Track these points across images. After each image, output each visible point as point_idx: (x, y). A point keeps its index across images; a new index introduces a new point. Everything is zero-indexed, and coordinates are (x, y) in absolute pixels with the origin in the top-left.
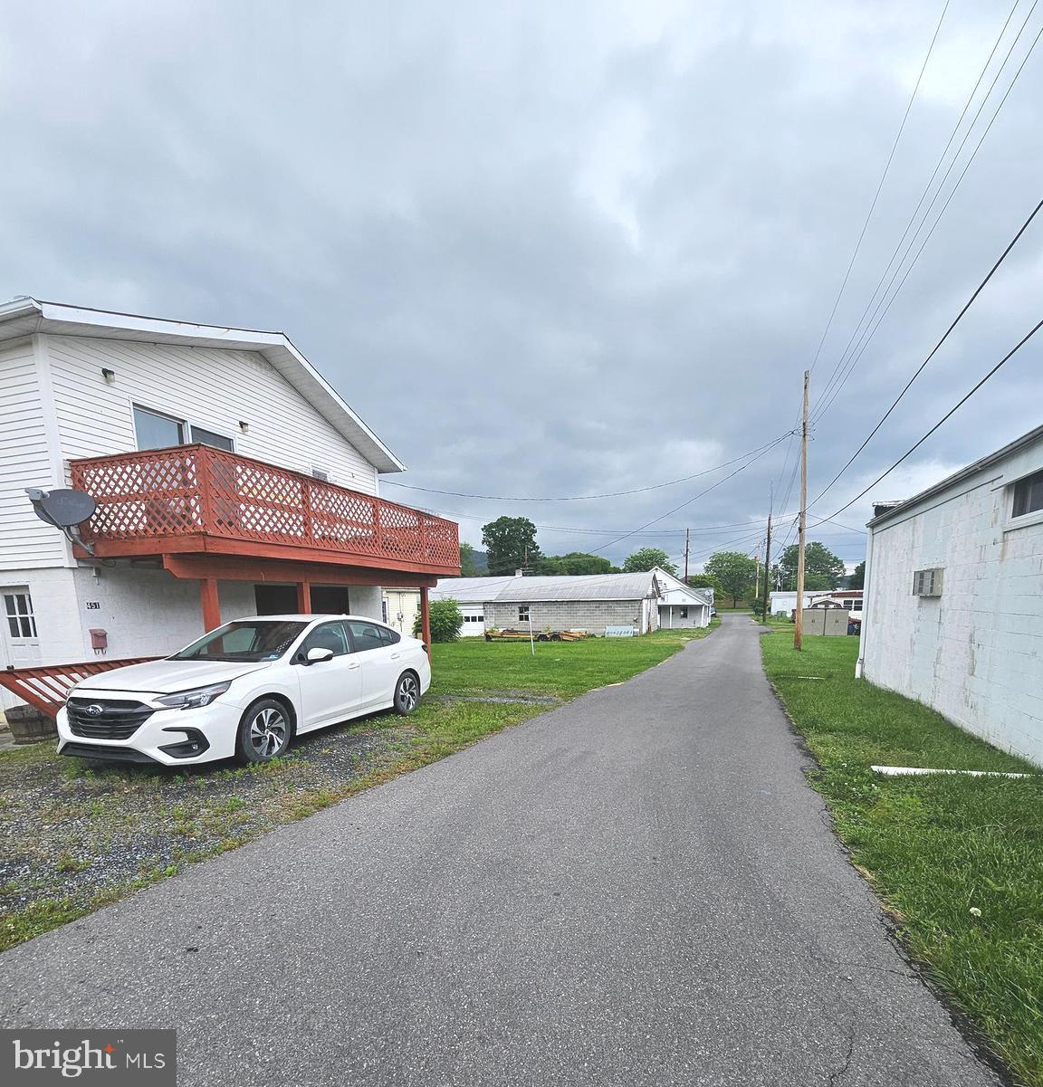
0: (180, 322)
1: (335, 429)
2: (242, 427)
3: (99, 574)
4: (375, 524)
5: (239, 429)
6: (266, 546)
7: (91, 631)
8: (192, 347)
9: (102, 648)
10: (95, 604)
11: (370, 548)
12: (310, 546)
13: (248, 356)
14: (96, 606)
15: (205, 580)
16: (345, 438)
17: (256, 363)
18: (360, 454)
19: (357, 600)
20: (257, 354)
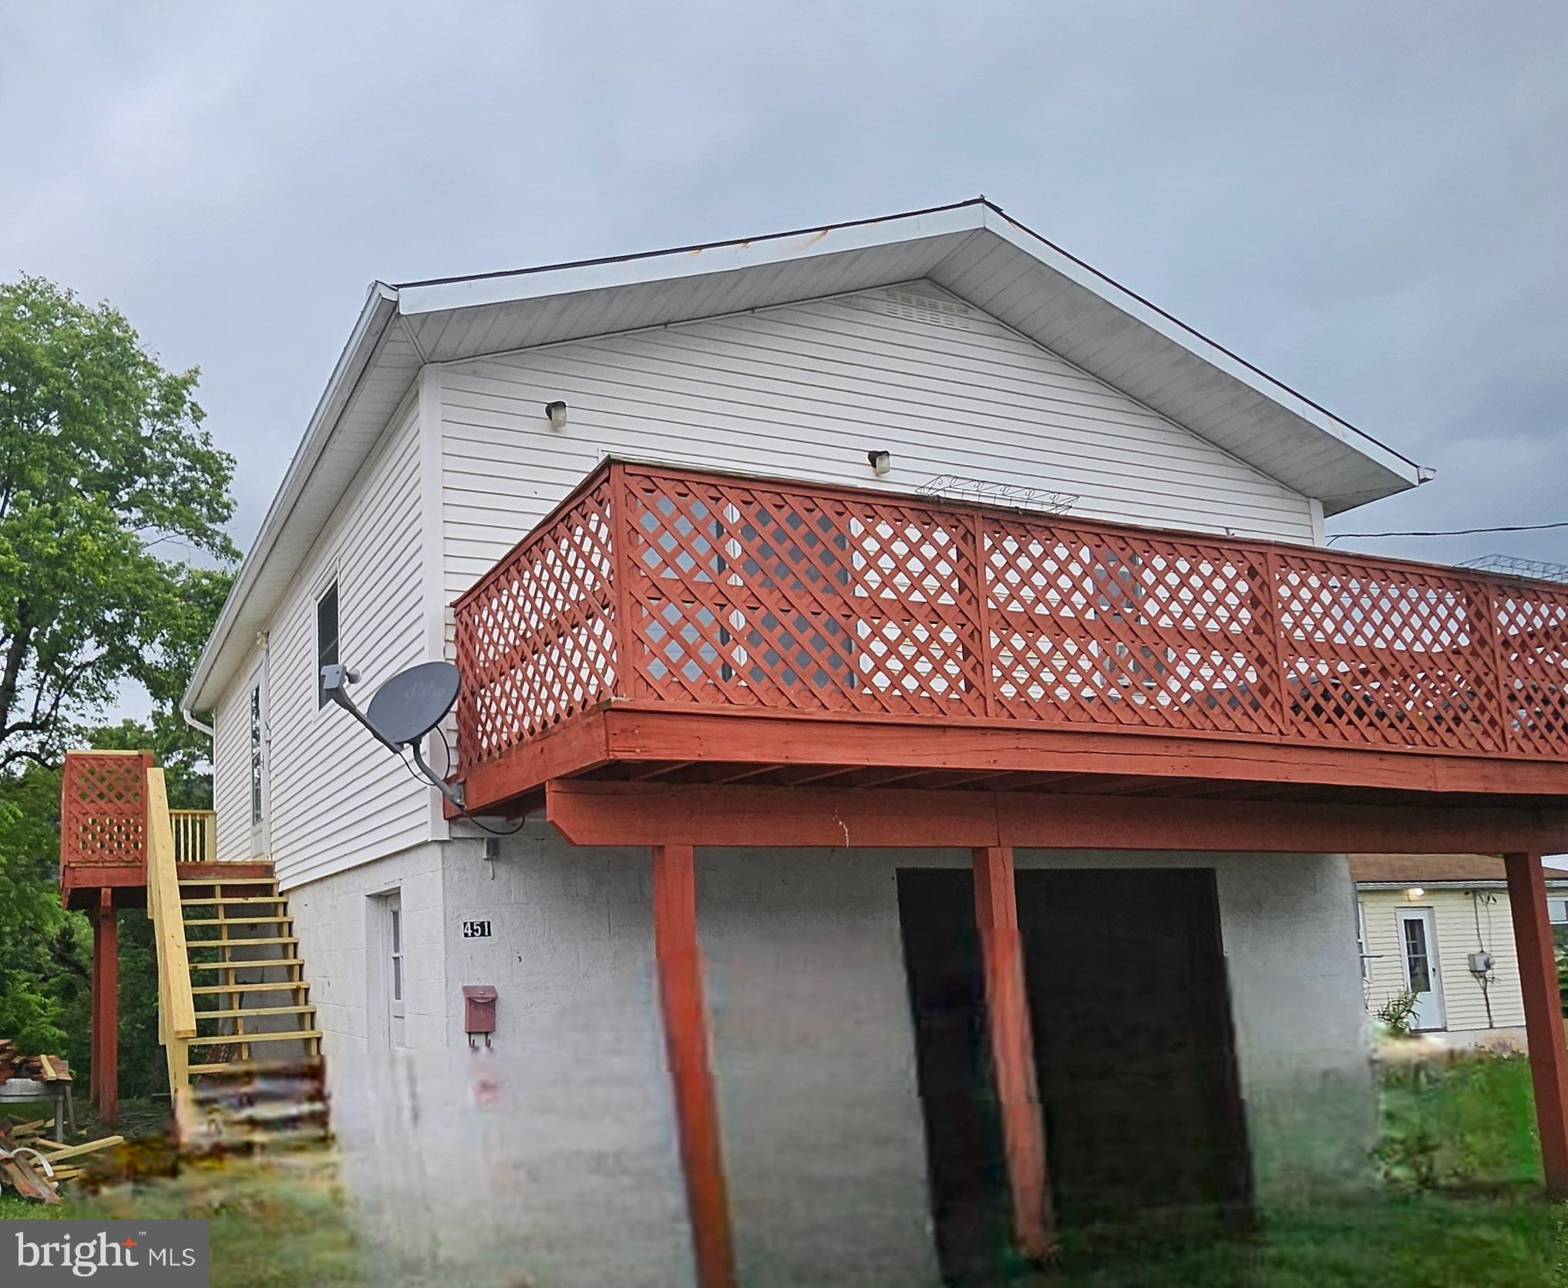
0: (700, 248)
1: (1166, 417)
2: (874, 465)
3: (494, 851)
4: (1258, 631)
5: (869, 472)
6: (814, 730)
7: (466, 989)
8: (752, 309)
9: (487, 1033)
10: (482, 925)
11: (1237, 715)
12: (980, 720)
13: (898, 294)
14: (482, 929)
15: (661, 847)
16: (1198, 435)
17: (921, 304)
18: (1256, 468)
19: (1255, 906)
20: (924, 284)
